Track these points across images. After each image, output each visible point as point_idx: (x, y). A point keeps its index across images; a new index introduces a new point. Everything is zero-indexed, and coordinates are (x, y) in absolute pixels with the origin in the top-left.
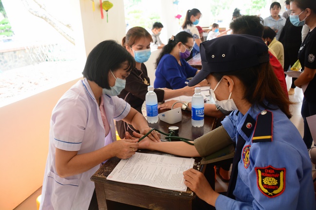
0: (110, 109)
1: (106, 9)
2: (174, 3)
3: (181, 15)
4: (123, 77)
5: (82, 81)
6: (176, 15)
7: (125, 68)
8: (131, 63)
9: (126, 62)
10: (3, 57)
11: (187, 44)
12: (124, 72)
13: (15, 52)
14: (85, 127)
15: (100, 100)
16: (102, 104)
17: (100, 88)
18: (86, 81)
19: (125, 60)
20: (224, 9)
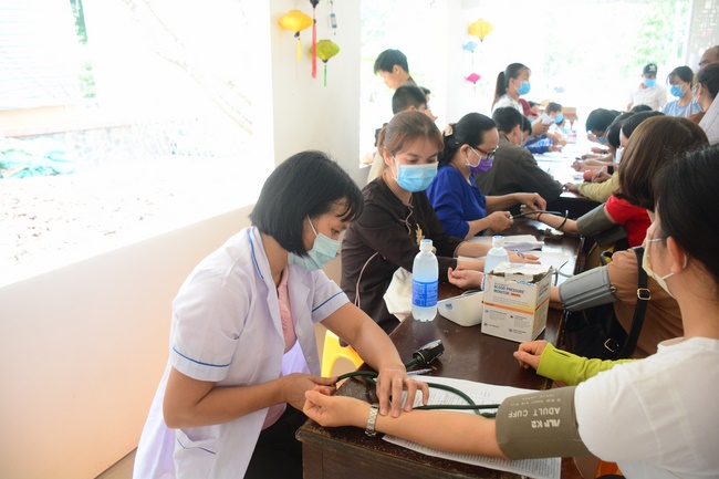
0: (301, 294)
1: (324, 58)
2: (465, 47)
3: (477, 73)
4: (335, 232)
5: (248, 232)
6: (468, 75)
7: (339, 213)
8: (353, 204)
9: (344, 200)
10: (84, 140)
11: (481, 147)
12: (336, 222)
13: (108, 130)
14: (238, 334)
15: (279, 276)
16: (284, 282)
17: (285, 251)
18: (255, 233)
19: (341, 197)
20: (569, 62)
